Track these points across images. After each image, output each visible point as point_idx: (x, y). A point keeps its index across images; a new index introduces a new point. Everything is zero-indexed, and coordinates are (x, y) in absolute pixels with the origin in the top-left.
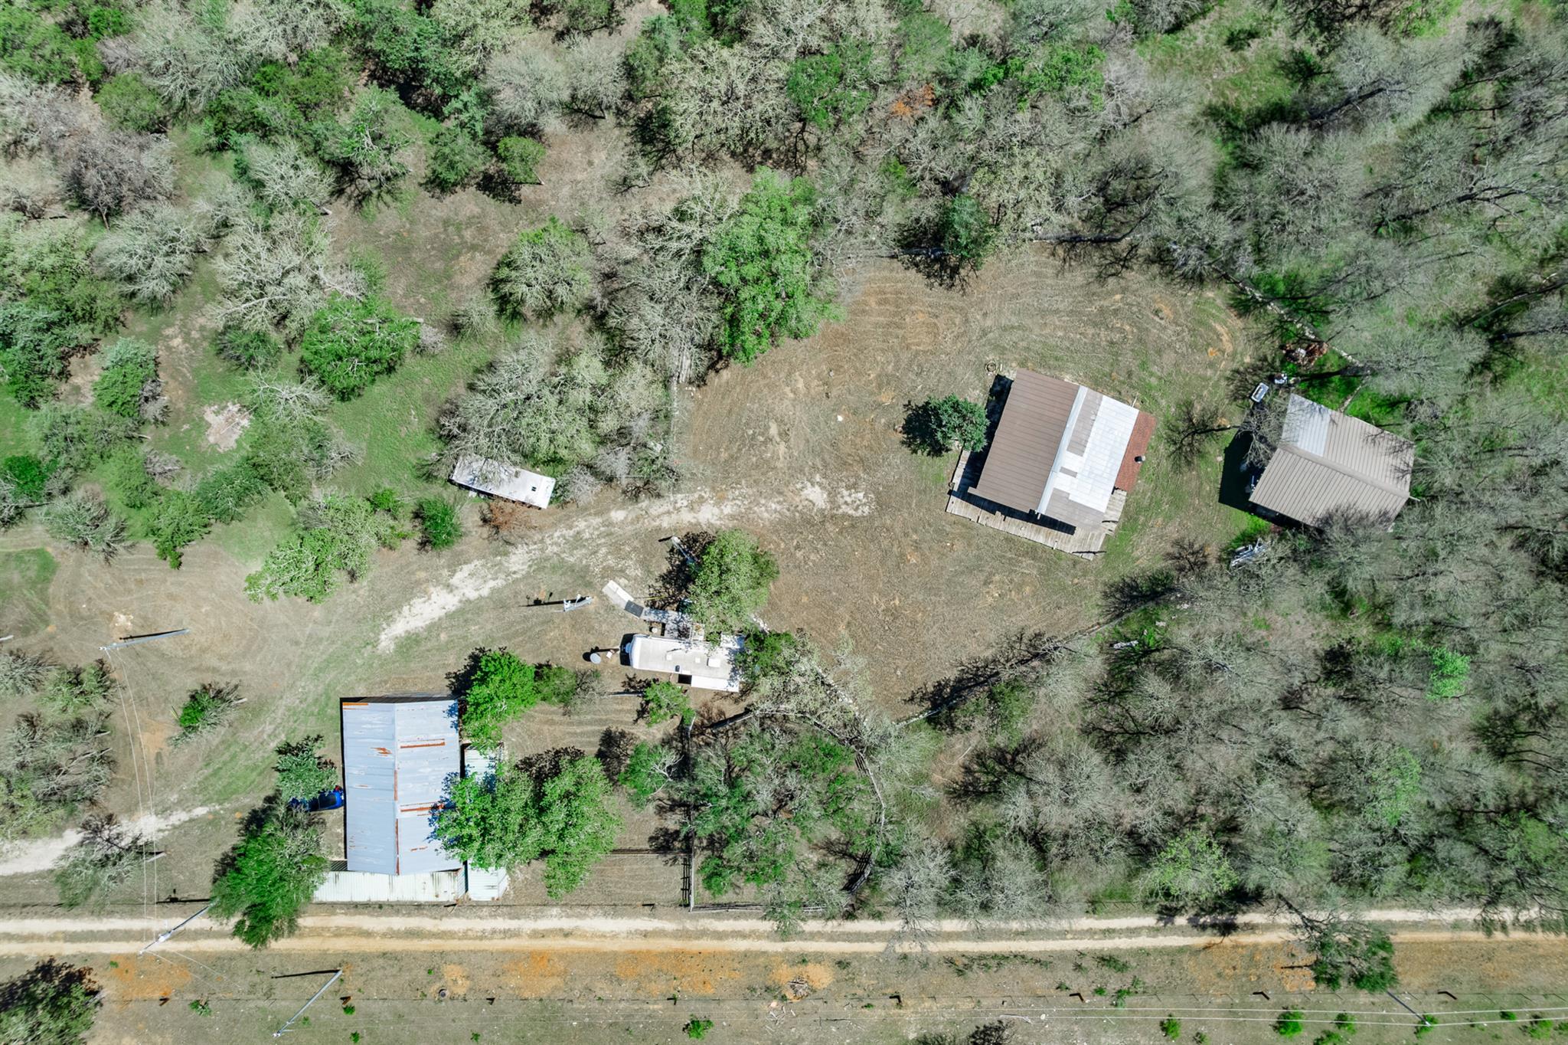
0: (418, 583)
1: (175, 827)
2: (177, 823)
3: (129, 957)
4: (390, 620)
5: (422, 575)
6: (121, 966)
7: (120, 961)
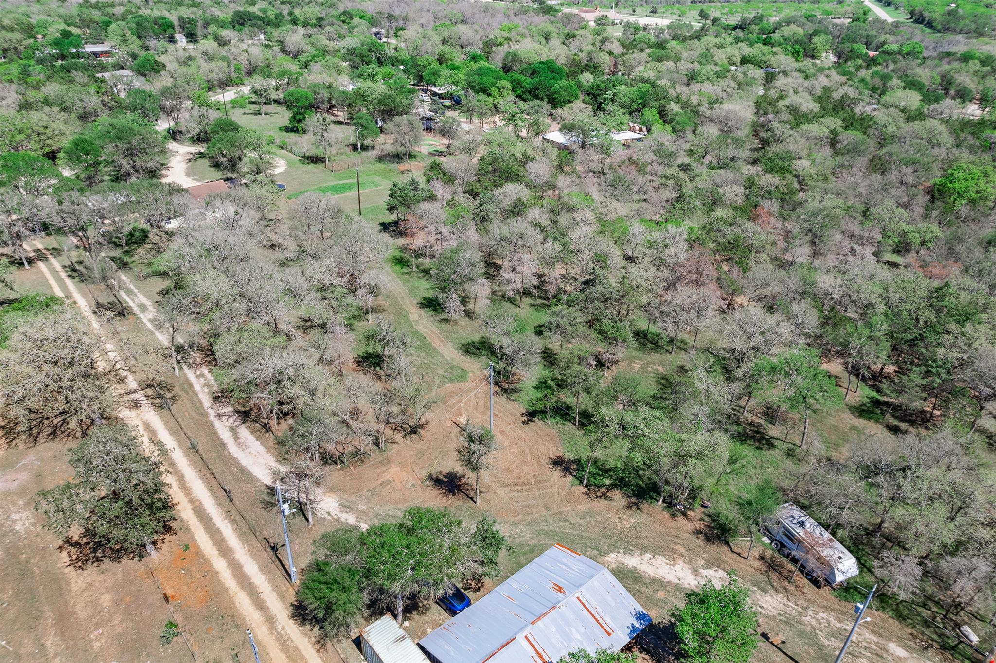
0: (674, 551)
1: (338, 520)
2: (343, 520)
3: (199, 553)
4: (628, 551)
5: (682, 550)
6: (186, 553)
7: (192, 549)
